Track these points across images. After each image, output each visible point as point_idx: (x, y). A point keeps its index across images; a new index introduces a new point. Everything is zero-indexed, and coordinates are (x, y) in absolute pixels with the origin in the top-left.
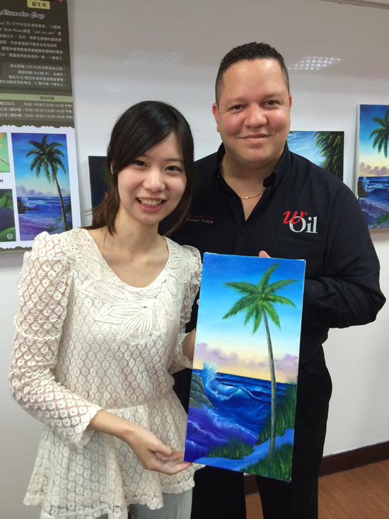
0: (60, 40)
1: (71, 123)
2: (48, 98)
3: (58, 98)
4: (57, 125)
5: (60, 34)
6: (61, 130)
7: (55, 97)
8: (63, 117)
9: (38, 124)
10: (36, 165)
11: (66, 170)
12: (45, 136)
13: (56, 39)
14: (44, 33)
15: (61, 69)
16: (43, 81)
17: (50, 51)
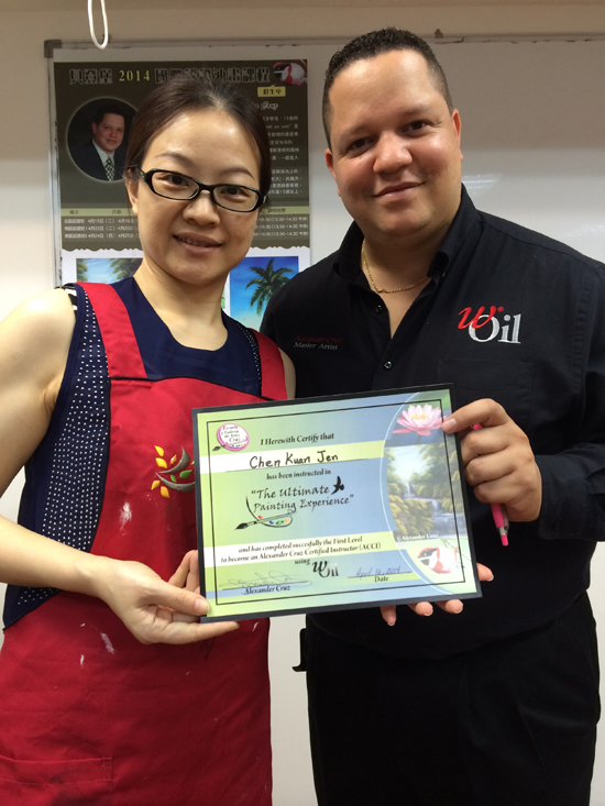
0: (296, 134)
1: (305, 242)
2: (278, 210)
3: (291, 210)
4: (287, 244)
5: (296, 126)
6: (293, 251)
7: (286, 208)
8: (295, 234)
9: (264, 244)
10: (258, 299)
12: (271, 260)
13: (291, 134)
14: (276, 127)
15: (296, 171)
17: (284, 150)
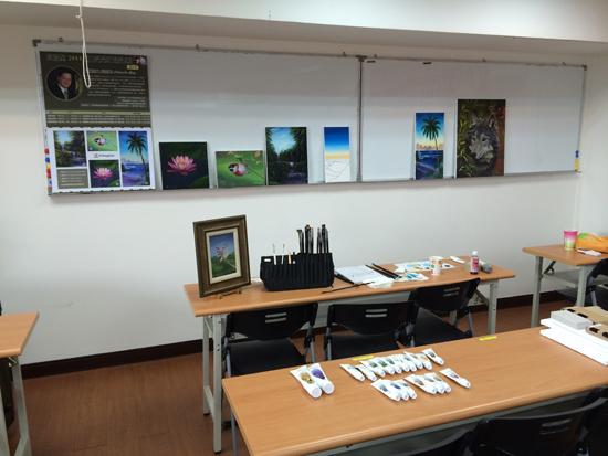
0: (144, 84)
1: (149, 126)
2: (137, 113)
3: (142, 113)
4: (142, 126)
5: (144, 81)
6: (144, 129)
8: (145, 122)
9: (132, 126)
10: (131, 147)
11: (146, 150)
12: (136, 132)
13: (142, 84)
14: (135, 81)
15: (144, 98)
16: (135, 105)
17: (139, 90)
